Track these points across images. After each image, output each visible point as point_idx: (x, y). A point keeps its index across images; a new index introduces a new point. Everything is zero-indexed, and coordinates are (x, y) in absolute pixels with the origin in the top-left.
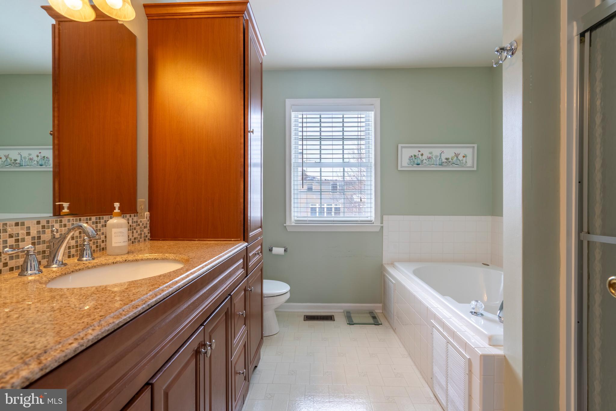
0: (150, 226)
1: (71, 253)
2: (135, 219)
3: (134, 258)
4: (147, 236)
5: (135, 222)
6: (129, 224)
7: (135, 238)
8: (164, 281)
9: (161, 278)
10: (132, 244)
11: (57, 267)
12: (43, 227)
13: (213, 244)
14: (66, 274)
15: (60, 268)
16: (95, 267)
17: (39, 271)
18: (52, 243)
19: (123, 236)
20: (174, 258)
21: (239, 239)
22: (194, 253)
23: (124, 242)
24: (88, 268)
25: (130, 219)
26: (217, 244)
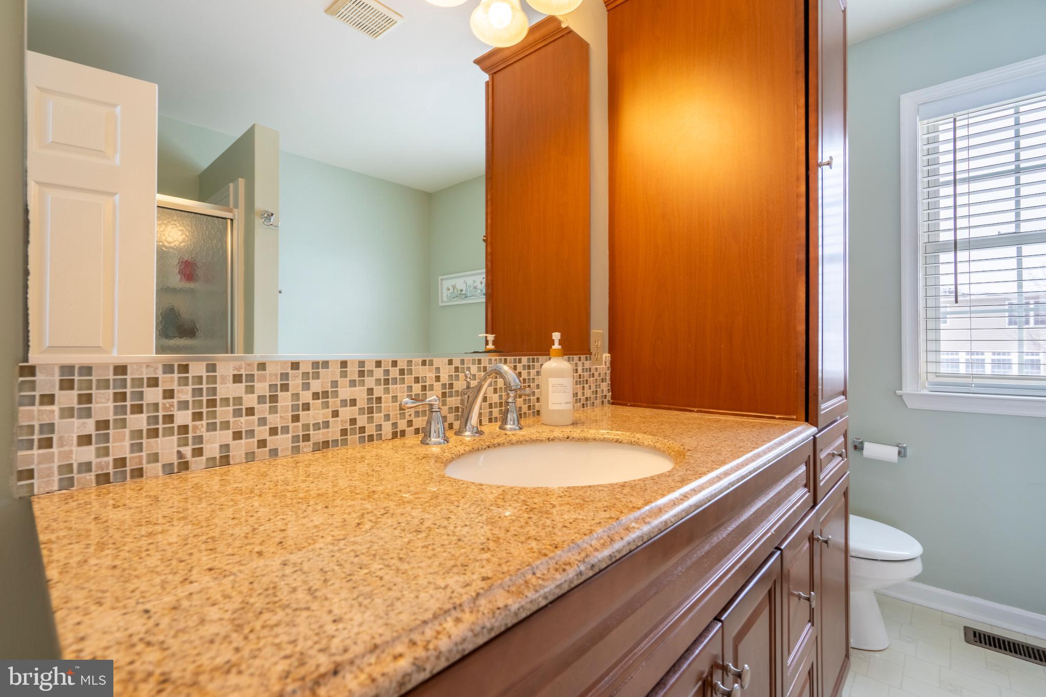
0: (612, 379)
1: (493, 414)
2: (587, 364)
3: (582, 435)
4: (606, 396)
5: (587, 369)
6: (577, 372)
7: (587, 398)
8: (631, 501)
9: (625, 491)
10: (582, 409)
11: (471, 436)
12: (457, 369)
13: (733, 421)
14: (478, 449)
15: (473, 438)
16: (521, 442)
17: (444, 440)
18: (466, 396)
19: (565, 392)
20: (652, 444)
21: (794, 417)
22: (694, 438)
23: (567, 403)
24: (511, 443)
25: (580, 364)
26: (742, 424)
